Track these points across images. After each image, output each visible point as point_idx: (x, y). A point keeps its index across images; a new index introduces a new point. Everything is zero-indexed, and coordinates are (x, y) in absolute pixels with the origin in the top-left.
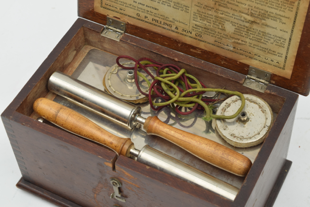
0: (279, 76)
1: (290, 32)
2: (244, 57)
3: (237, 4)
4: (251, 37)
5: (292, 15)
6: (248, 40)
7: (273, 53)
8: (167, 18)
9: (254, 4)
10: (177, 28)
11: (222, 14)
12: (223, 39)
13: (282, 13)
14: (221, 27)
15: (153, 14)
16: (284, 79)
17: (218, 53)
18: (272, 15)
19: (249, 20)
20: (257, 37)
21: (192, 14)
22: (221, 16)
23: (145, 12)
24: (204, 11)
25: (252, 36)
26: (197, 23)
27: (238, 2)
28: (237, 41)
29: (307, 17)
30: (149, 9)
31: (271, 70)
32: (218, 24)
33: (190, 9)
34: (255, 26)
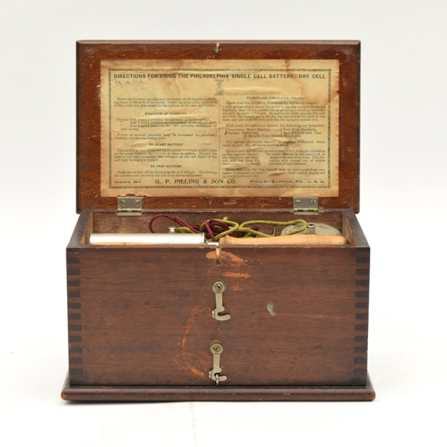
0: (327, 198)
1: (327, 141)
2: (286, 188)
3: (268, 128)
4: (289, 162)
5: (324, 121)
6: (286, 167)
7: (314, 172)
8: (192, 173)
9: (286, 123)
10: (205, 182)
11: (254, 145)
12: (259, 175)
13: (315, 123)
14: (255, 162)
15: (175, 174)
16: (333, 199)
17: (255, 196)
18: (305, 128)
19: (284, 142)
20: (296, 159)
21: (221, 156)
22: (253, 148)
23: (165, 175)
24: (233, 149)
25: (289, 160)
26: (228, 166)
27: (270, 126)
28: (275, 172)
29: (340, 118)
30: (170, 169)
31: (316, 193)
32: (251, 159)
33: (218, 152)
34: (291, 148)
